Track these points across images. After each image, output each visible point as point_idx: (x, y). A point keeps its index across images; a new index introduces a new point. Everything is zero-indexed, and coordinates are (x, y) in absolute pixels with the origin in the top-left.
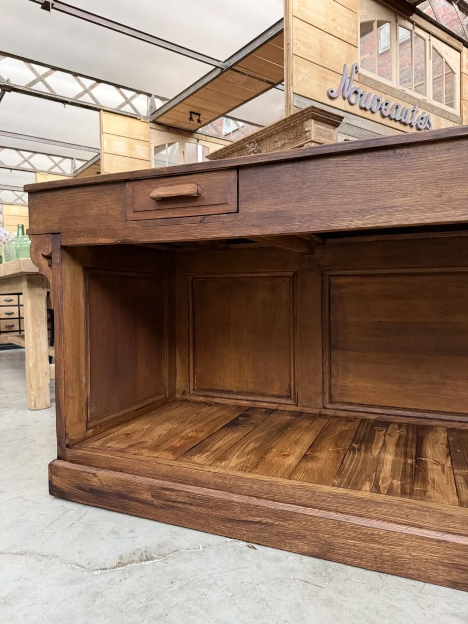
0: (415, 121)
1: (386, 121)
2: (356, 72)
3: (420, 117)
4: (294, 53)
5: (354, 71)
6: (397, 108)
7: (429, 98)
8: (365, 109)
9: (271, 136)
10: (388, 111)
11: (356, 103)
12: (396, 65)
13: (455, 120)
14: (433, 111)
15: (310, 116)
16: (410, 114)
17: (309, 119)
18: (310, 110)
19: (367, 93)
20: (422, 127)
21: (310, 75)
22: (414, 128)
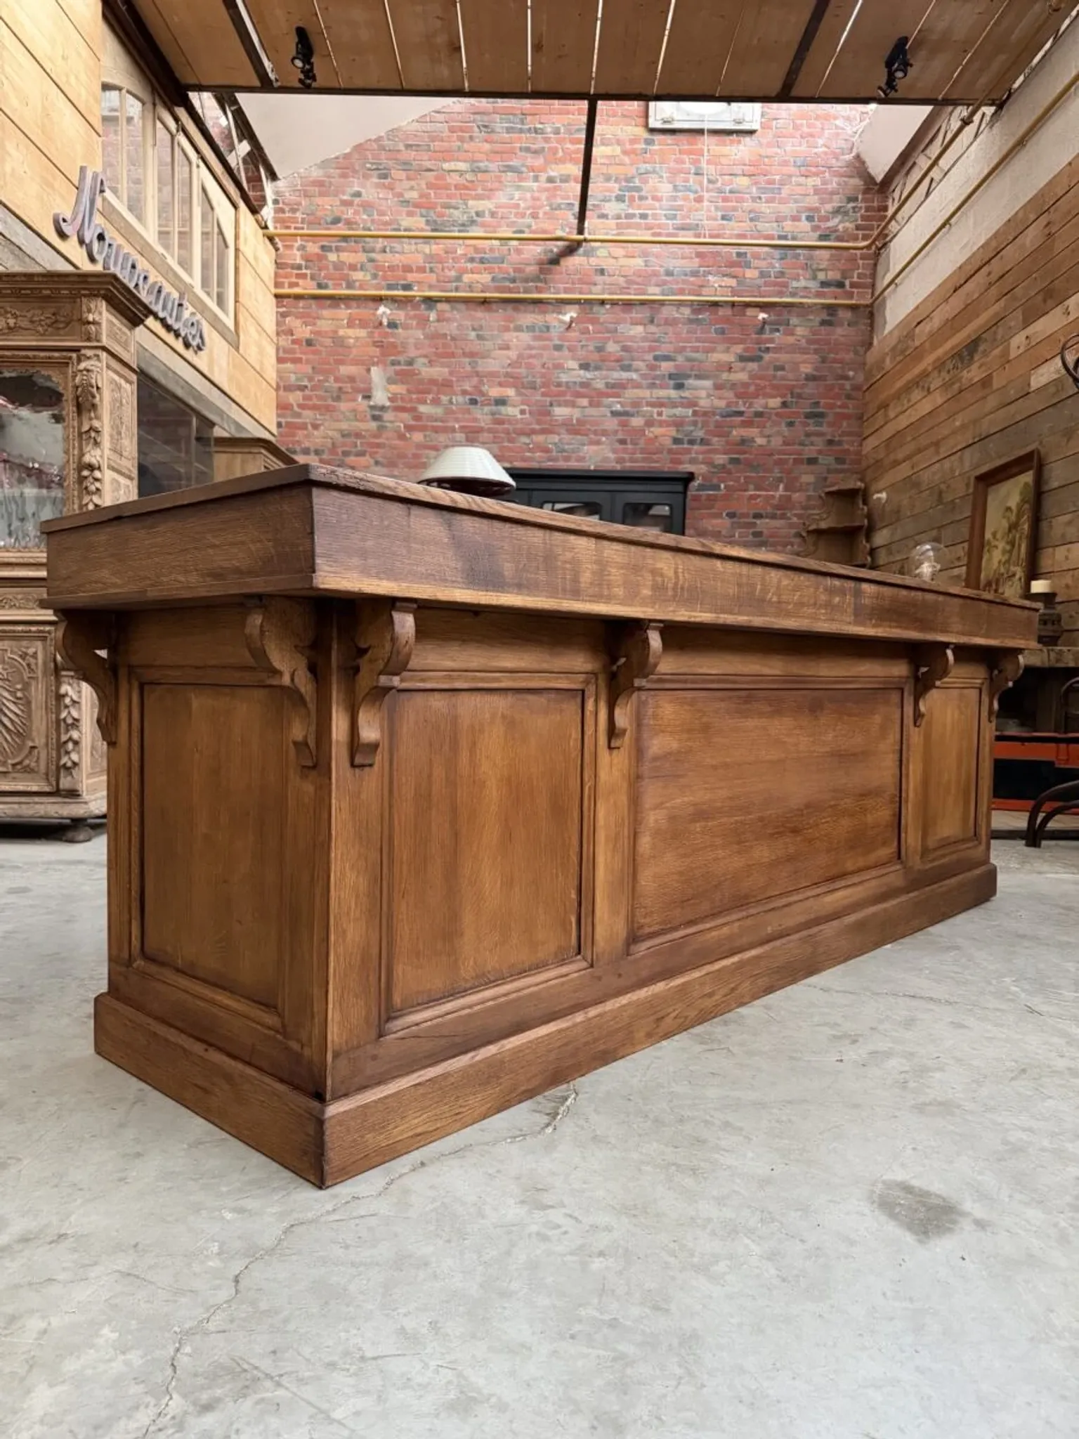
0: (182, 326)
2: (101, 193)
3: (189, 320)
5: (98, 188)
7: (197, 285)
10: (146, 293)
11: (99, 261)
13: (229, 340)
14: (203, 313)
15: (102, 292)
16: (176, 311)
17: (95, 296)
18: (108, 279)
19: (116, 244)
20: (191, 341)
21: (26, 167)
22: (181, 340)
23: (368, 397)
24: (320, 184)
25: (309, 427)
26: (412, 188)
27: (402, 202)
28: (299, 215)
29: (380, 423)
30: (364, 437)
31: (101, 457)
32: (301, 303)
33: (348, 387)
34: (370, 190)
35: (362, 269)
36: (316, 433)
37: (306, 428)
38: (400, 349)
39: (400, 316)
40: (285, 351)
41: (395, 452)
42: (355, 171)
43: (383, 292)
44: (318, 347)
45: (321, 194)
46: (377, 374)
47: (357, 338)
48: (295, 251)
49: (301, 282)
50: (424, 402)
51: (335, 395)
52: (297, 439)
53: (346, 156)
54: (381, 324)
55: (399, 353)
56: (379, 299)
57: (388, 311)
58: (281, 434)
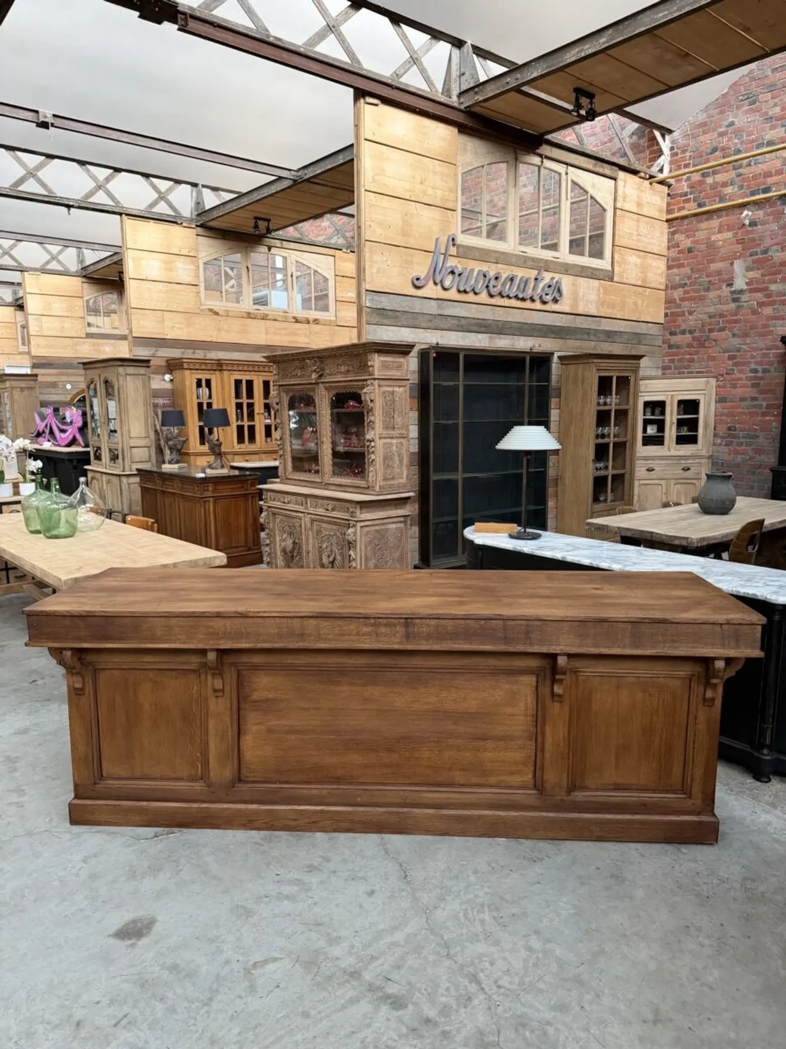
0: (539, 291)
1: (498, 301)
2: (454, 245)
3: (546, 285)
4: (366, 238)
5: (451, 243)
6: (512, 280)
7: (564, 254)
8: (465, 292)
9: (335, 356)
10: (499, 287)
11: (451, 288)
12: (514, 219)
13: (601, 277)
14: (567, 271)
15: (374, 349)
16: (532, 284)
17: (372, 352)
18: (370, 343)
19: (468, 270)
20: (549, 298)
21: (389, 262)
22: (538, 301)
23: (730, 285)
24: (704, 124)
25: (687, 314)
26: (776, 105)
27: (766, 119)
28: (688, 154)
29: (738, 304)
30: (726, 316)
31: (375, 434)
32: (686, 222)
33: (715, 279)
34: (741, 118)
35: (732, 185)
36: (691, 317)
37: (684, 315)
38: (758, 242)
39: (760, 214)
40: (674, 260)
41: (749, 325)
42: (731, 106)
43: (746, 200)
44: (696, 253)
45: (704, 133)
46: (739, 267)
47: (725, 241)
48: (684, 183)
49: (687, 205)
50: (776, 282)
51: (706, 286)
52: (677, 323)
53: (724, 96)
54: (744, 225)
55: (760, 244)
56: (743, 206)
57: (750, 213)
58: (667, 322)
